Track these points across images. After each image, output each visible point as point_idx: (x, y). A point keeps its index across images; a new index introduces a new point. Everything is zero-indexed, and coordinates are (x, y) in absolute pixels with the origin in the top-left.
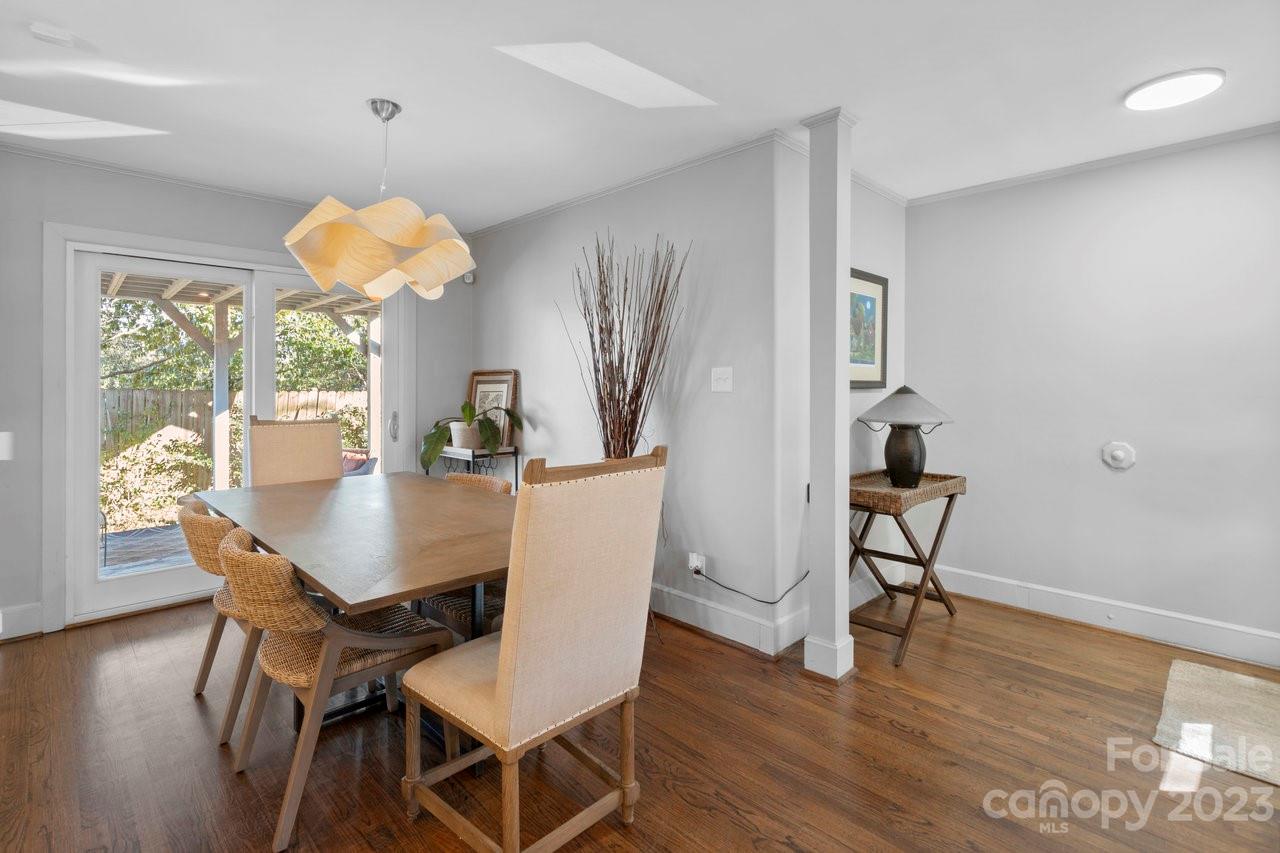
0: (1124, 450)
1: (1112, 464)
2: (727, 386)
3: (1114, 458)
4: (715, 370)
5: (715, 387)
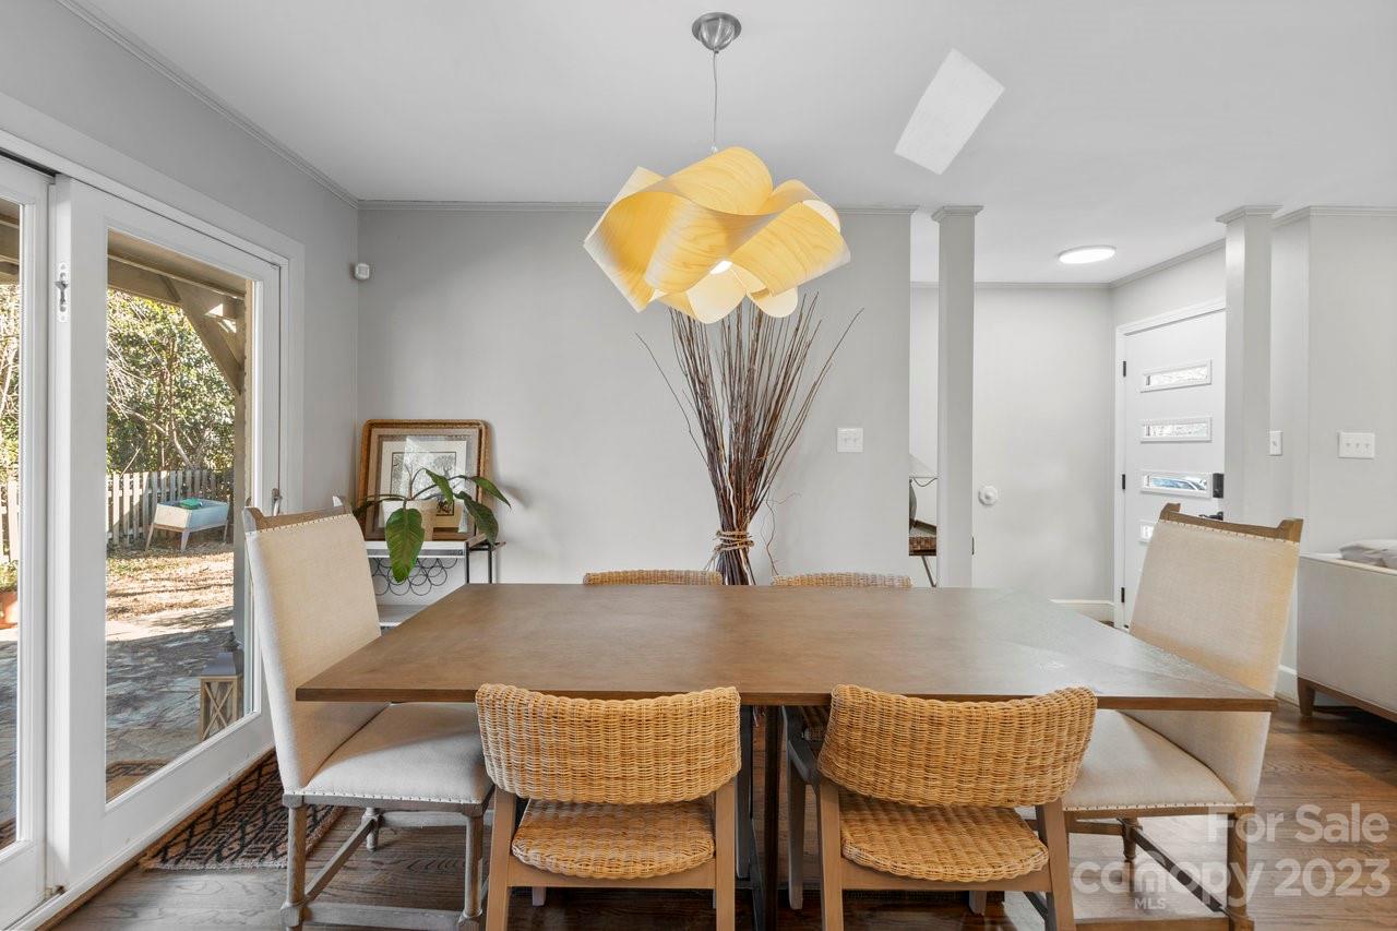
0: (992, 491)
2: (858, 447)
3: (987, 497)
4: (843, 430)
5: (842, 448)
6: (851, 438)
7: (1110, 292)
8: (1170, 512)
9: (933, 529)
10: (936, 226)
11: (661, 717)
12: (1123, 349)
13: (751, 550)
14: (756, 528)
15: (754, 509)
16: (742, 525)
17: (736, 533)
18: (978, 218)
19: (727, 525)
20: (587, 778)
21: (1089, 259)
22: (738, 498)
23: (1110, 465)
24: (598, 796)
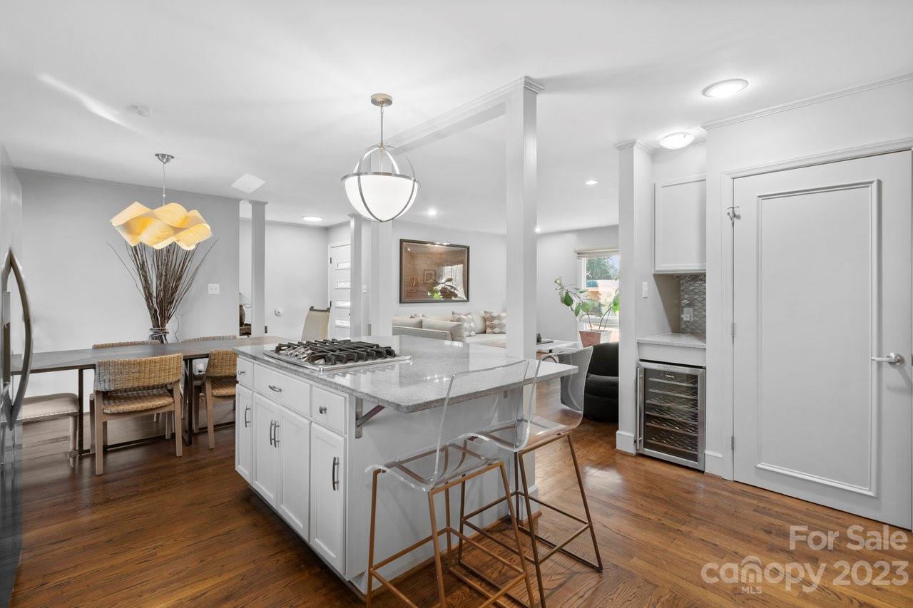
0: (281, 310)
1: (277, 314)
2: (217, 292)
3: (279, 312)
4: (210, 285)
5: (210, 292)
6: (214, 288)
7: (326, 230)
8: (312, 309)
9: (250, 325)
10: (250, 206)
11: (161, 360)
12: (331, 253)
13: (167, 335)
14: (170, 326)
15: (169, 318)
16: (163, 325)
17: (161, 328)
18: (266, 206)
19: (156, 324)
20: (138, 379)
21: (314, 219)
22: (161, 313)
23: (327, 298)
24: (141, 384)
